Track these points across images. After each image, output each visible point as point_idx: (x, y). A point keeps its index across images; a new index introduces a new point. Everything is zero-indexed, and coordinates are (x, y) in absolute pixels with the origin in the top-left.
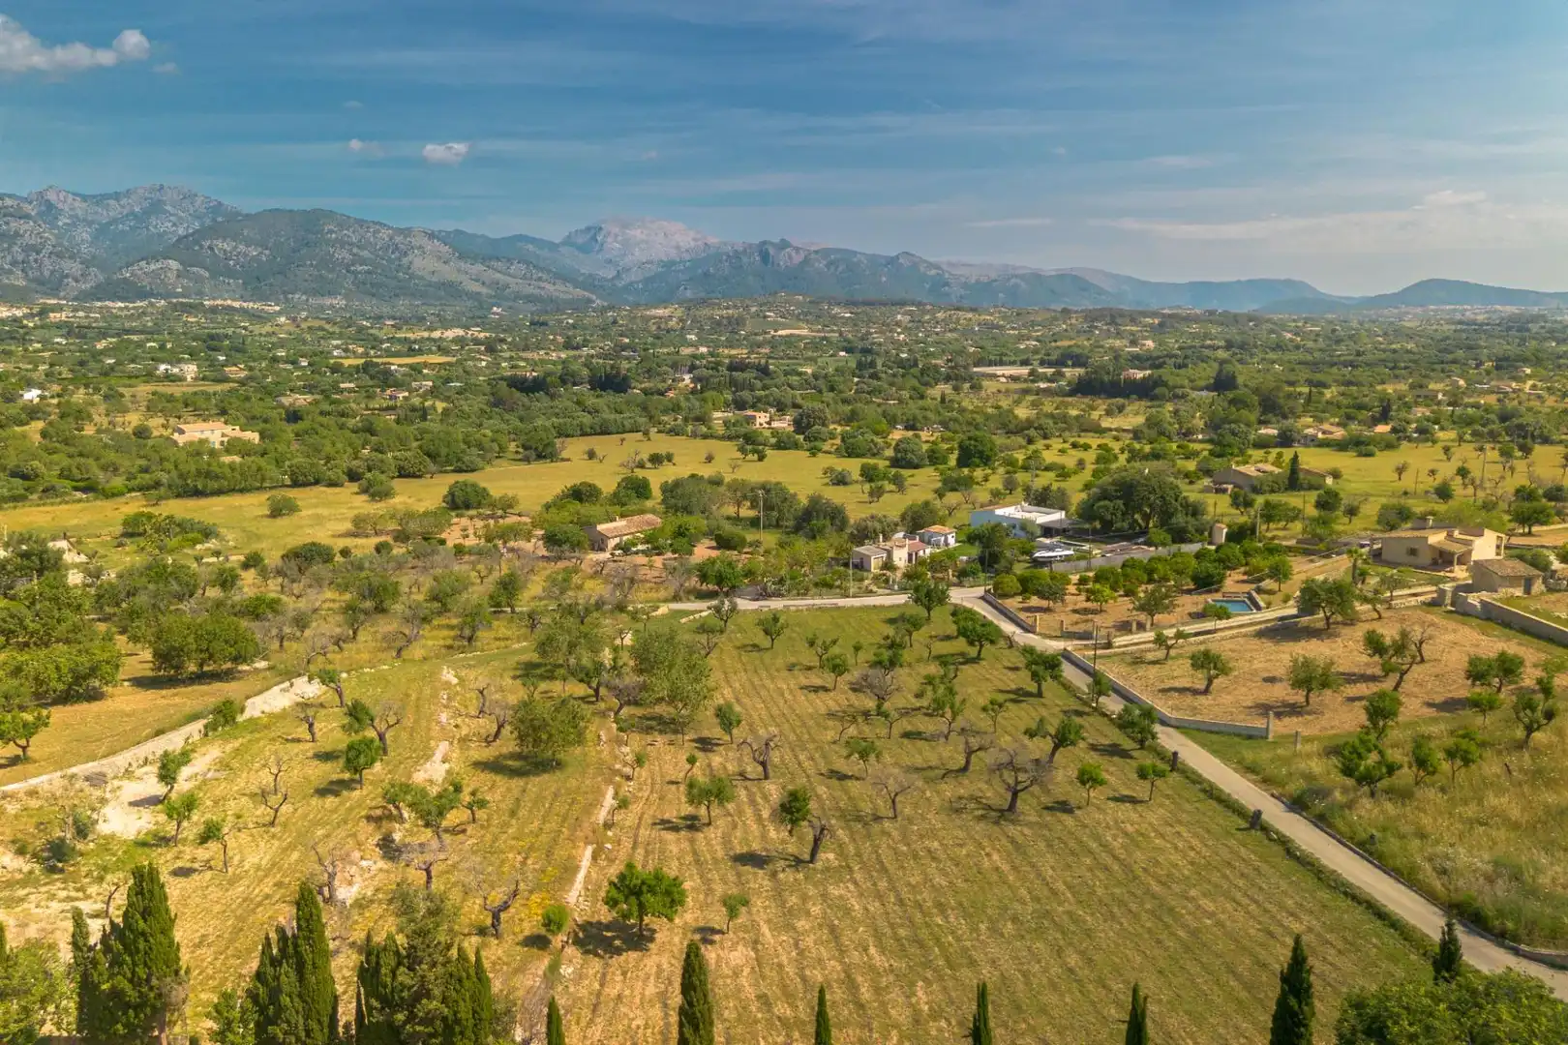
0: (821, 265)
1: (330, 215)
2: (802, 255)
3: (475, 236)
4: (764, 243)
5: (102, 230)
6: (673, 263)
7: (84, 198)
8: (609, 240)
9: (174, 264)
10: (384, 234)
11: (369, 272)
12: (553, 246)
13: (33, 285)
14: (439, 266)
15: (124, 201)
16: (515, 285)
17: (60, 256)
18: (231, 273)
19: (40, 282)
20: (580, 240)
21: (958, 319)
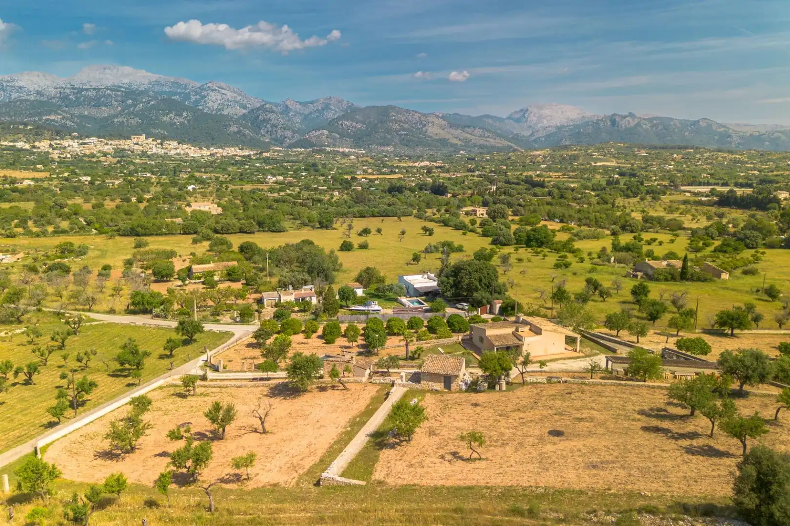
0: (647, 126)
1: (393, 108)
2: (636, 120)
3: (464, 116)
4: (614, 115)
5: (306, 118)
6: (563, 126)
7: (300, 103)
8: (532, 115)
9: (326, 132)
10: (417, 116)
11: (406, 135)
12: (501, 120)
13: (273, 142)
14: (441, 132)
15: (315, 105)
16: (475, 140)
17: (284, 129)
18: (349, 136)
19: (276, 140)
20: (517, 116)
21: (717, 158)
